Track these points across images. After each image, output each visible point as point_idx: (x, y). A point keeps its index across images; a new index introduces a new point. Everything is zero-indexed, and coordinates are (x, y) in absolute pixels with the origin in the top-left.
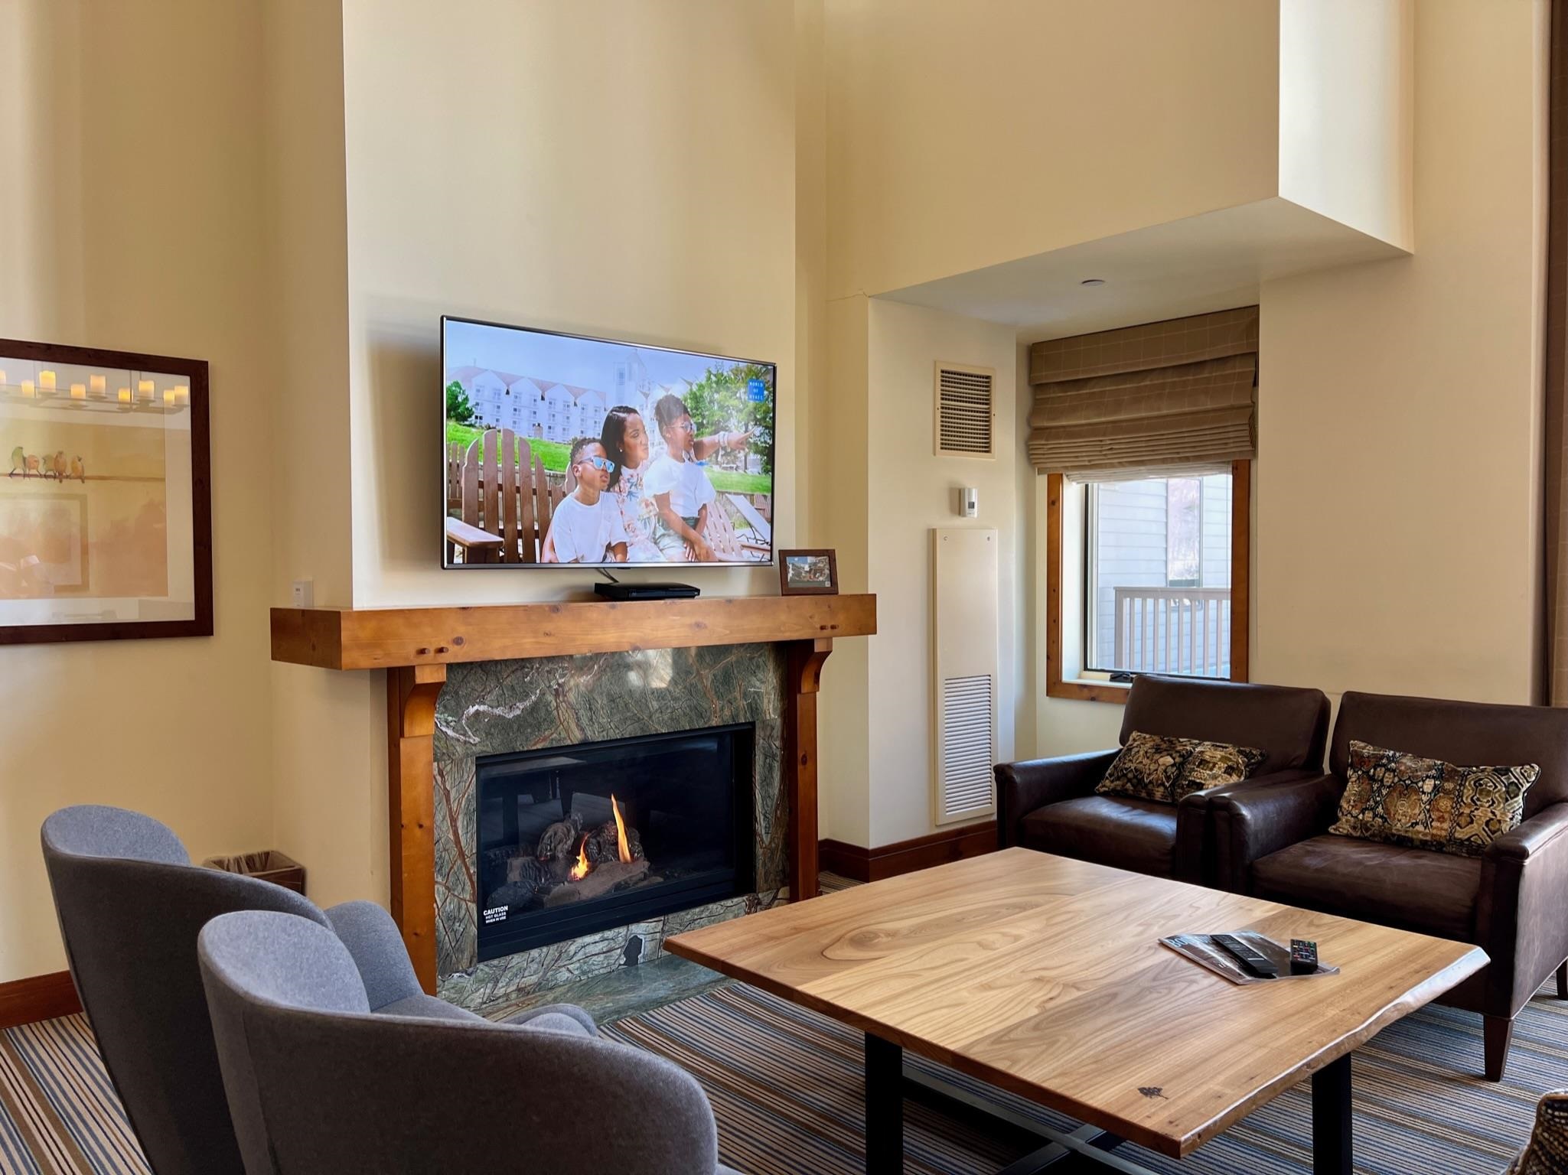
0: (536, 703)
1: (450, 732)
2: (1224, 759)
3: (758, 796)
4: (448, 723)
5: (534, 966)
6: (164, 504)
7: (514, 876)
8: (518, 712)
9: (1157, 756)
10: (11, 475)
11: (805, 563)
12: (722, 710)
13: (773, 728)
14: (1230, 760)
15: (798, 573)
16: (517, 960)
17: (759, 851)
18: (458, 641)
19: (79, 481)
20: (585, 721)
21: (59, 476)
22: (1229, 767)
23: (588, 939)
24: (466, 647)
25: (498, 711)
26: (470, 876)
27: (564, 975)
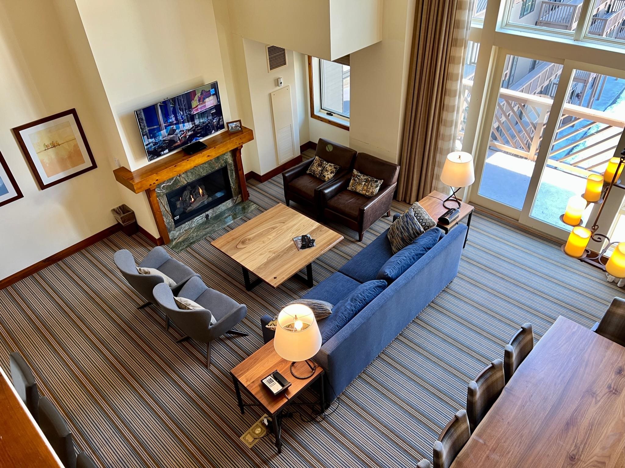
0: (175, 180)
1: (159, 191)
2: (331, 170)
3: (230, 179)
4: (158, 190)
5: (187, 226)
6: (77, 144)
7: (178, 206)
8: (172, 183)
9: (318, 167)
10: (45, 150)
11: (233, 124)
12: (218, 165)
13: (231, 164)
14: (332, 170)
15: (232, 128)
16: (183, 226)
17: (232, 190)
18: (157, 180)
19: (59, 146)
20: (187, 179)
21: (54, 146)
22: (331, 172)
23: (197, 218)
24: (159, 181)
25: (168, 184)
26: (170, 215)
27: (193, 225)
